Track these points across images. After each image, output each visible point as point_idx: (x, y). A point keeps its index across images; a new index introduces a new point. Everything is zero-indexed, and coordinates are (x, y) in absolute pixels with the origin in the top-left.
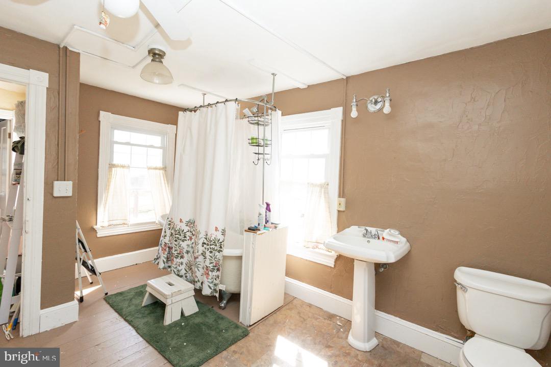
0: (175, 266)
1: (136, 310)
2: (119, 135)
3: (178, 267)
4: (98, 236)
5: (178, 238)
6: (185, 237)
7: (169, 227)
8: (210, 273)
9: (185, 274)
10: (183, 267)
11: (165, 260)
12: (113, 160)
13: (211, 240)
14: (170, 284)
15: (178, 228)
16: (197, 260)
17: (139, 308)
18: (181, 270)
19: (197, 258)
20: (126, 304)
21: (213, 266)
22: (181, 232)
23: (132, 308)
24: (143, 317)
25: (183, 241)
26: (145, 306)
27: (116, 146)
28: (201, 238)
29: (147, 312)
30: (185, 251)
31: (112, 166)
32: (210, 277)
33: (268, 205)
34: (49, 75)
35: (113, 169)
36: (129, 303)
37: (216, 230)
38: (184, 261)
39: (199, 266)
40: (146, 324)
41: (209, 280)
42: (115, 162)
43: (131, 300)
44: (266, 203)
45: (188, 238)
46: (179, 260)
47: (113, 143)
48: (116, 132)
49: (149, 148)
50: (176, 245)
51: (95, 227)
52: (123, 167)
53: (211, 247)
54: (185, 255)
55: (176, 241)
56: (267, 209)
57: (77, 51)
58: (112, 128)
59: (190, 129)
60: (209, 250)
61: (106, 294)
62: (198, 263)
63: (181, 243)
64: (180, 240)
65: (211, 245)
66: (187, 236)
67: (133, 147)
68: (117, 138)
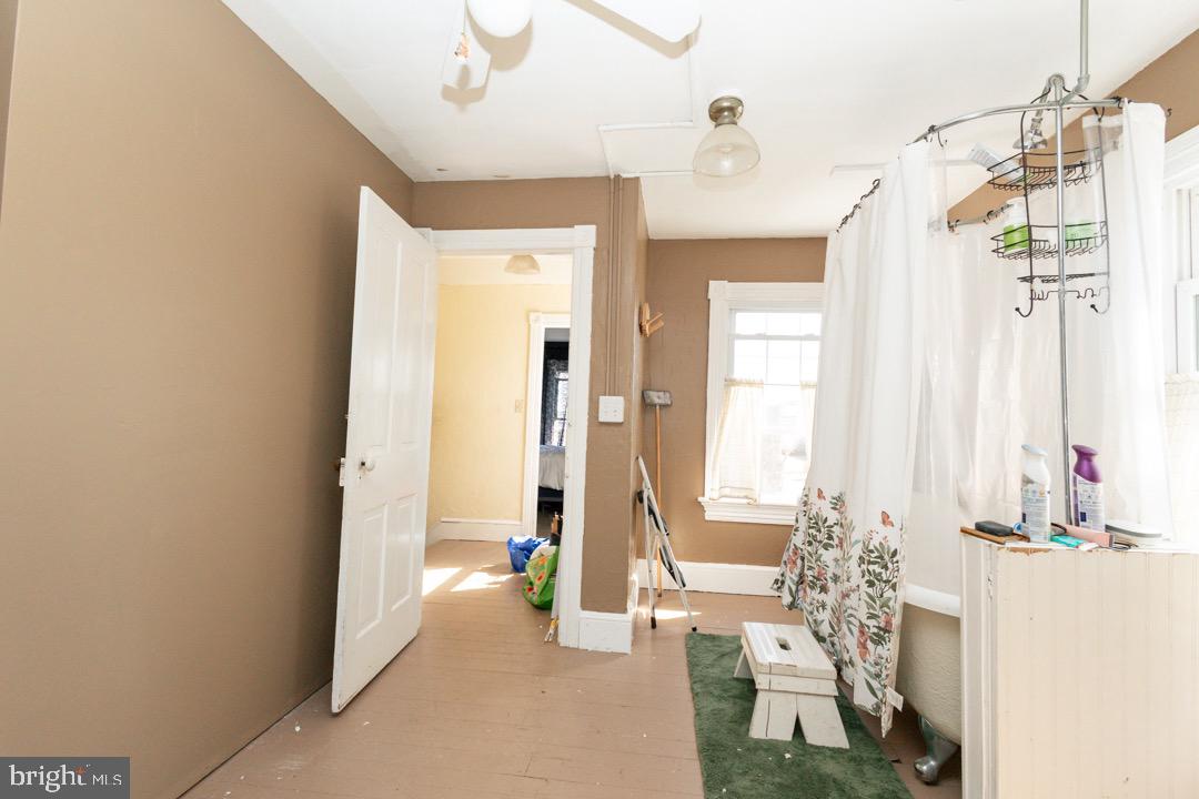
0: (809, 609)
1: (719, 679)
2: (746, 322)
3: (815, 613)
4: (707, 518)
5: (814, 537)
6: (830, 538)
7: (805, 509)
8: (870, 645)
9: (831, 635)
10: (825, 616)
11: (794, 588)
12: (732, 372)
13: (871, 547)
14: (784, 647)
15: (814, 512)
16: (848, 602)
17: (728, 676)
18: (823, 621)
19: (848, 596)
20: (709, 659)
21: (879, 628)
22: (820, 523)
23: (715, 672)
24: (720, 698)
25: (826, 547)
26: (737, 679)
27: (738, 344)
28: (857, 542)
29: (735, 692)
30: (830, 575)
31: (730, 382)
32: (871, 659)
33: (1084, 455)
34: (597, 229)
35: (733, 388)
36: (715, 660)
37: (884, 522)
38: (830, 599)
39: (851, 619)
40: (715, 713)
41: (867, 666)
42: (737, 375)
43: (723, 655)
44: (1074, 447)
45: (836, 541)
46: (815, 594)
47: (732, 338)
48: (740, 317)
49: (803, 342)
50: (810, 555)
51: (700, 499)
52: (750, 384)
53: (871, 567)
54: (830, 584)
55: (810, 544)
56: (1078, 470)
57: (632, 176)
58: (731, 309)
59: (841, 265)
60: (867, 578)
61: (694, 629)
62: (850, 611)
63: (821, 551)
64: (820, 542)
65: (870, 563)
66: (834, 536)
67: (772, 342)
68: (739, 330)
